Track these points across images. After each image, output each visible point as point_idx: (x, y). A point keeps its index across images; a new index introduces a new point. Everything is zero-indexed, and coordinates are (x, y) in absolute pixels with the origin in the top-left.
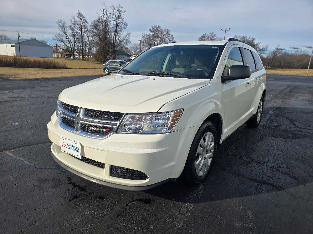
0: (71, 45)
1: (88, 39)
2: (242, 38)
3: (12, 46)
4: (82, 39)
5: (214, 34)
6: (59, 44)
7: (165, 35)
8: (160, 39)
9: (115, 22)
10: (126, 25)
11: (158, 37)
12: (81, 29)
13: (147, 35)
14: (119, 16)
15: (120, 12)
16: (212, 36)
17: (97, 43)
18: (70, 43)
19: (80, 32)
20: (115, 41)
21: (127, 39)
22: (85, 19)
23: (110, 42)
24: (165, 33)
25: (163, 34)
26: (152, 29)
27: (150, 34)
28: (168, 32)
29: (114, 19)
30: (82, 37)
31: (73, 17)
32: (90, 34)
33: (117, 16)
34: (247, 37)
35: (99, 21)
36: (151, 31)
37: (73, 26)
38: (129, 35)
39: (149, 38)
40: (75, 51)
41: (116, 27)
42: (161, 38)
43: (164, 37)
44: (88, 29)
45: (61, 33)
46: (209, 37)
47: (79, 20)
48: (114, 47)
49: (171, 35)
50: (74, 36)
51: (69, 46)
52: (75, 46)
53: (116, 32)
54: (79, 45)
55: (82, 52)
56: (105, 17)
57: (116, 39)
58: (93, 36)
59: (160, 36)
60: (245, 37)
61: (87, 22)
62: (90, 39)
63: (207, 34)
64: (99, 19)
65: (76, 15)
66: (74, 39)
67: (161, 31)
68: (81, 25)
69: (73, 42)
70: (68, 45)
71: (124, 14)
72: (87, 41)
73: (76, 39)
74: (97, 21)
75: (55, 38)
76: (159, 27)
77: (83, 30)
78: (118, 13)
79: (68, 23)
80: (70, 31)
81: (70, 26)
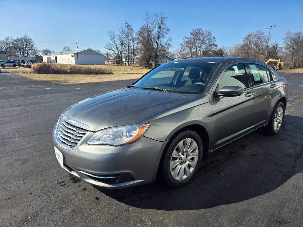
0: (120, 53)
1: (134, 46)
2: (296, 34)
3: (73, 56)
4: (128, 46)
5: (261, 32)
6: (109, 52)
7: (206, 37)
8: (200, 41)
9: (157, 29)
10: (168, 30)
11: (199, 39)
12: (128, 37)
13: (188, 38)
14: (162, 23)
15: (162, 18)
16: (259, 34)
17: (141, 49)
18: (118, 50)
19: (127, 40)
20: (158, 46)
21: (169, 44)
22: (132, 28)
23: (153, 48)
24: (206, 35)
25: (204, 36)
26: (192, 32)
27: (191, 38)
28: (210, 34)
29: (157, 26)
30: (129, 44)
31: (121, 27)
32: (136, 42)
33: (160, 23)
34: (302, 32)
35: (143, 29)
36: (192, 34)
37: (121, 35)
38: (170, 39)
39: (190, 41)
40: (123, 57)
41: (159, 33)
42: (202, 40)
43: (205, 39)
44: (134, 37)
45: (111, 42)
46: (255, 36)
47: (126, 29)
48: (157, 52)
49: (212, 36)
50: (122, 44)
51: (118, 53)
52: (123, 53)
53: (158, 38)
54: (126, 52)
55: (128, 58)
56: (149, 24)
57: (159, 44)
58: (137, 43)
59: (201, 38)
60: (300, 33)
61: (133, 31)
62: (135, 46)
63: (253, 33)
64: (143, 27)
65: (124, 26)
66: (122, 47)
67: (202, 33)
68: (128, 34)
69: (121, 50)
70: (116, 53)
71: (166, 21)
72: (132, 48)
73: (123, 47)
74: (141, 29)
75: (106, 47)
76: (200, 30)
77: (130, 38)
78: (161, 19)
79: (117, 33)
80: (118, 40)
81: (119, 36)
